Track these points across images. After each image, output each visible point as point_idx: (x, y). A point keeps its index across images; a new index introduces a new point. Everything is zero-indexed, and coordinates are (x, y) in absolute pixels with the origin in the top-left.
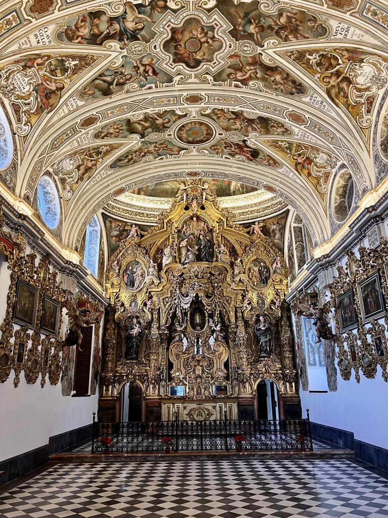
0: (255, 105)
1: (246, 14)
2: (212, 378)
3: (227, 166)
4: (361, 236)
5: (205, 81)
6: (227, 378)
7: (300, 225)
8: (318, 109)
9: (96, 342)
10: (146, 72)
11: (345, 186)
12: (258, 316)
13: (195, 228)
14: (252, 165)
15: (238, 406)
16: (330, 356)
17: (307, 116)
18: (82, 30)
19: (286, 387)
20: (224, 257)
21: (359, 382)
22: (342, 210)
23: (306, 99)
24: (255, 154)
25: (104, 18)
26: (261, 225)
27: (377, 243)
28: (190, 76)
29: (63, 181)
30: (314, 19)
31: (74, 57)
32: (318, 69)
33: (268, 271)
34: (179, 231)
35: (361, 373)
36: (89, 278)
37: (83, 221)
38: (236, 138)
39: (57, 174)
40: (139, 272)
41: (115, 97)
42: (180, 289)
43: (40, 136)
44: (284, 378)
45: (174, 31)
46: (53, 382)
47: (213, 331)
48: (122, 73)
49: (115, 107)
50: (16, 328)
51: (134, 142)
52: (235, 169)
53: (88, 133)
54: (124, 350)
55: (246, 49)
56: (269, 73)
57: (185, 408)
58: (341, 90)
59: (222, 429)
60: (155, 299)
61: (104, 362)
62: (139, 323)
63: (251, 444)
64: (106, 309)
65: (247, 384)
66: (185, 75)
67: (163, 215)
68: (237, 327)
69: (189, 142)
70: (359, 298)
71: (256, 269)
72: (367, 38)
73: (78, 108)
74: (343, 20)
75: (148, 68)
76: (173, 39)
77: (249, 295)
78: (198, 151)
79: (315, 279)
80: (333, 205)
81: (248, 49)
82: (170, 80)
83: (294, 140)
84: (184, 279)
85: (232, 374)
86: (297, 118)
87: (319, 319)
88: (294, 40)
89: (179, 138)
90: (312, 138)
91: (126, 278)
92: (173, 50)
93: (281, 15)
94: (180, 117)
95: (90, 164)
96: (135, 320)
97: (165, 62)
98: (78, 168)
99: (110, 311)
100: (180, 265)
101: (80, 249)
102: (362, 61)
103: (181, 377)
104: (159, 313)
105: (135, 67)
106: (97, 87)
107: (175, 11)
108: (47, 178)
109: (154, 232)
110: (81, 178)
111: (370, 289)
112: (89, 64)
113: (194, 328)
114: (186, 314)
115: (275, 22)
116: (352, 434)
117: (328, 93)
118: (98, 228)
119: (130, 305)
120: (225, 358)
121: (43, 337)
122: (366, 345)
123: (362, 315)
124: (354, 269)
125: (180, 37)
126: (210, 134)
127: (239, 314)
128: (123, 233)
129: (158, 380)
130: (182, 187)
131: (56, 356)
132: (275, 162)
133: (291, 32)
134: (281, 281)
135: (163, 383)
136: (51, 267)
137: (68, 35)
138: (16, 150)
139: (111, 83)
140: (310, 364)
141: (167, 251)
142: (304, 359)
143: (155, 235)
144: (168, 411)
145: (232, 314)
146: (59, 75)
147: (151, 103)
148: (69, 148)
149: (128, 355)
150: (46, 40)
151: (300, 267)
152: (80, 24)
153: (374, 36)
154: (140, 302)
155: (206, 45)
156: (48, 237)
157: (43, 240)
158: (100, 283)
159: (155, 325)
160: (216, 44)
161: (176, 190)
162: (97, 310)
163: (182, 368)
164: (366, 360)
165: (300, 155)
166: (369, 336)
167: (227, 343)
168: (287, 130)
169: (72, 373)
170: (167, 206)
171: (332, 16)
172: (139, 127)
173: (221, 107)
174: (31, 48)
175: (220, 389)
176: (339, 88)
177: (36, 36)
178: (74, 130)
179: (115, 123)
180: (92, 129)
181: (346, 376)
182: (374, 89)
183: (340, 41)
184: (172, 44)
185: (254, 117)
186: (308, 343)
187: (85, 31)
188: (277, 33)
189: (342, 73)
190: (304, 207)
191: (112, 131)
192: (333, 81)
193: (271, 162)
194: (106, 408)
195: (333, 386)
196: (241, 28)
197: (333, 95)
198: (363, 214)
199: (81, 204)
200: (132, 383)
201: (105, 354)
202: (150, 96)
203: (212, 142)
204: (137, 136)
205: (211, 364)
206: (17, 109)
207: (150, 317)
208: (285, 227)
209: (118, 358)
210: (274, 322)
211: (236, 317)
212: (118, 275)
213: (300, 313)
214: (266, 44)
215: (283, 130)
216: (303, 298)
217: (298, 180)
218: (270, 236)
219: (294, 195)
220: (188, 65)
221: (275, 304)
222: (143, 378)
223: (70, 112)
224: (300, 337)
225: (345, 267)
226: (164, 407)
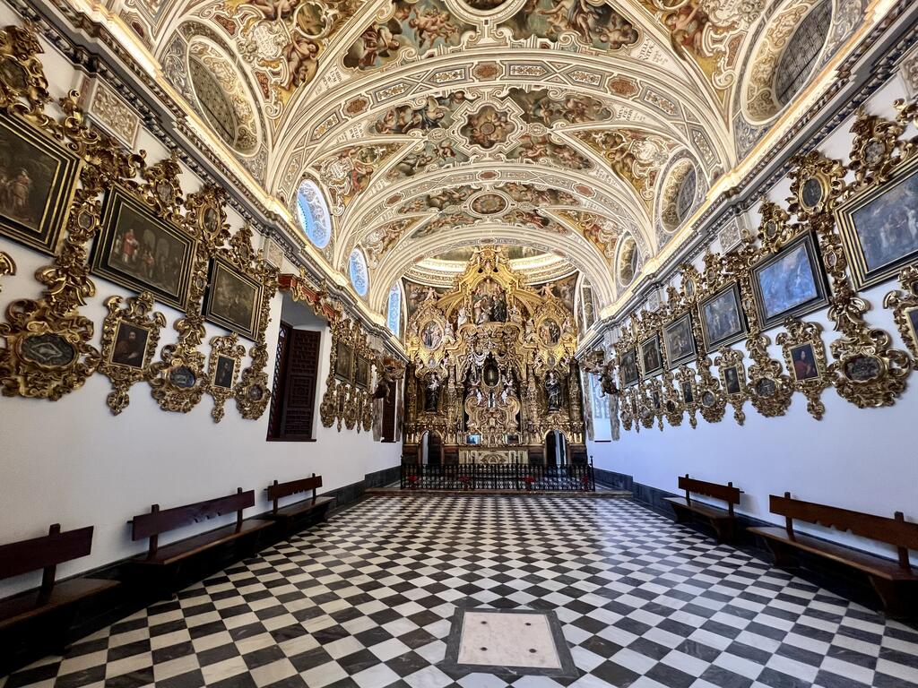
0: (545, 179)
1: (537, 101)
2: (505, 429)
3: (518, 233)
4: (643, 300)
5: (499, 159)
6: (518, 429)
7: (589, 287)
8: (605, 182)
9: (399, 396)
10: (445, 153)
11: (631, 252)
12: (548, 372)
13: (488, 290)
14: (543, 232)
15: (529, 454)
16: (614, 409)
17: (594, 189)
18: (390, 123)
19: (573, 437)
20: (516, 317)
21: (638, 431)
22: (628, 274)
23: (593, 173)
24: (545, 222)
25: (409, 111)
26: (552, 286)
27: (657, 307)
28: (485, 155)
29: (370, 252)
30: (599, 104)
31: (381, 146)
32: (604, 147)
33: (558, 330)
34: (473, 293)
35: (640, 424)
36: (392, 339)
37: (387, 287)
38: (528, 208)
39: (365, 246)
40: (436, 332)
41: (417, 177)
42: (474, 347)
43: (352, 215)
44: (572, 429)
45: (470, 118)
46: (367, 429)
47: (506, 387)
48: (423, 156)
49: (417, 186)
50: (338, 382)
51: (433, 214)
52: (527, 236)
53: (392, 210)
54: (424, 402)
55: (536, 130)
56: (557, 150)
57: (480, 454)
58: (625, 165)
59: (515, 473)
60: (451, 357)
61: (407, 413)
62: (437, 378)
63: (540, 486)
64: (407, 366)
65: (537, 434)
66: (480, 154)
67: (458, 278)
68: (528, 383)
69: (483, 213)
70: (640, 356)
71: (547, 328)
72: (648, 120)
73: (385, 188)
74: (625, 105)
75: (446, 150)
76: (469, 124)
77: (540, 354)
78: (492, 220)
79: (601, 339)
80: (619, 270)
81: (538, 131)
82: (466, 159)
83: (582, 209)
84: (478, 338)
85: (523, 425)
86: (584, 191)
87: (604, 375)
88: (581, 122)
89: (474, 209)
90: (599, 208)
91: (424, 337)
92: (469, 134)
93: (568, 101)
94: (475, 191)
95: (393, 236)
96: (433, 376)
97: (462, 143)
98: (383, 240)
99: (411, 367)
100: (474, 325)
101: (384, 313)
102: (644, 139)
103: (476, 427)
104: (455, 370)
105: (435, 150)
106: (402, 169)
107: (471, 101)
108: (357, 250)
109: (450, 294)
110: (385, 249)
111: (650, 348)
112: (394, 151)
113: (488, 384)
114: (480, 371)
115: (563, 107)
116: (631, 478)
117: (613, 167)
118: (398, 292)
119: (429, 363)
120: (516, 411)
121: (358, 390)
122: (646, 399)
123: (643, 372)
124: (637, 330)
125: (476, 122)
126: (502, 205)
127: (531, 371)
128: (421, 296)
129: (455, 430)
130: (476, 251)
131: (368, 407)
132: (565, 230)
133: (578, 115)
134: (571, 339)
135: (460, 432)
136: (362, 330)
137: (379, 128)
138: (333, 229)
139: (414, 165)
140: (596, 417)
141: (462, 312)
142: (591, 412)
143: (450, 297)
144: (465, 457)
145: (524, 371)
146: (369, 161)
147: (449, 181)
148: (376, 223)
149: (427, 407)
150: (359, 134)
151: (588, 326)
152: (388, 118)
153: (655, 118)
154: (437, 360)
155: (500, 128)
156: (360, 304)
157: (356, 307)
158: (401, 342)
159: (451, 381)
160: (509, 127)
161: (470, 254)
162: (400, 367)
163: (477, 420)
164: (645, 412)
165: (587, 223)
166: (648, 391)
167: (519, 397)
168: (575, 201)
169: (381, 422)
170: (462, 269)
171: (615, 101)
172: (438, 202)
173: (513, 181)
174: (348, 142)
175: (511, 439)
176: (624, 163)
177: (351, 131)
178: (381, 208)
179: (416, 199)
180: (396, 206)
181: (628, 426)
182: (656, 164)
183: (623, 123)
184: (469, 128)
185: (545, 189)
186: (595, 398)
187: (392, 124)
188: (565, 116)
189: (626, 150)
190: (592, 272)
191: (413, 206)
192: (618, 157)
193: (561, 229)
194: (410, 454)
195: (616, 436)
196: (531, 113)
197: (618, 169)
198: (644, 281)
199: (385, 273)
200: (430, 432)
201: (407, 406)
202: (448, 175)
203: (505, 212)
204: (436, 209)
205: (503, 416)
206: (333, 193)
207: (447, 373)
208: (575, 288)
209: (419, 409)
210: (563, 378)
211: (527, 373)
212: (417, 335)
213: (588, 370)
214: (554, 126)
215: (571, 200)
216: (591, 356)
217: (586, 246)
218: (560, 296)
219: (583, 260)
220: (483, 146)
221: (564, 361)
222: (442, 428)
223: (378, 193)
224: (587, 392)
225: (628, 328)
226: (461, 454)
